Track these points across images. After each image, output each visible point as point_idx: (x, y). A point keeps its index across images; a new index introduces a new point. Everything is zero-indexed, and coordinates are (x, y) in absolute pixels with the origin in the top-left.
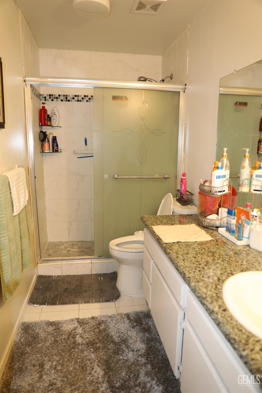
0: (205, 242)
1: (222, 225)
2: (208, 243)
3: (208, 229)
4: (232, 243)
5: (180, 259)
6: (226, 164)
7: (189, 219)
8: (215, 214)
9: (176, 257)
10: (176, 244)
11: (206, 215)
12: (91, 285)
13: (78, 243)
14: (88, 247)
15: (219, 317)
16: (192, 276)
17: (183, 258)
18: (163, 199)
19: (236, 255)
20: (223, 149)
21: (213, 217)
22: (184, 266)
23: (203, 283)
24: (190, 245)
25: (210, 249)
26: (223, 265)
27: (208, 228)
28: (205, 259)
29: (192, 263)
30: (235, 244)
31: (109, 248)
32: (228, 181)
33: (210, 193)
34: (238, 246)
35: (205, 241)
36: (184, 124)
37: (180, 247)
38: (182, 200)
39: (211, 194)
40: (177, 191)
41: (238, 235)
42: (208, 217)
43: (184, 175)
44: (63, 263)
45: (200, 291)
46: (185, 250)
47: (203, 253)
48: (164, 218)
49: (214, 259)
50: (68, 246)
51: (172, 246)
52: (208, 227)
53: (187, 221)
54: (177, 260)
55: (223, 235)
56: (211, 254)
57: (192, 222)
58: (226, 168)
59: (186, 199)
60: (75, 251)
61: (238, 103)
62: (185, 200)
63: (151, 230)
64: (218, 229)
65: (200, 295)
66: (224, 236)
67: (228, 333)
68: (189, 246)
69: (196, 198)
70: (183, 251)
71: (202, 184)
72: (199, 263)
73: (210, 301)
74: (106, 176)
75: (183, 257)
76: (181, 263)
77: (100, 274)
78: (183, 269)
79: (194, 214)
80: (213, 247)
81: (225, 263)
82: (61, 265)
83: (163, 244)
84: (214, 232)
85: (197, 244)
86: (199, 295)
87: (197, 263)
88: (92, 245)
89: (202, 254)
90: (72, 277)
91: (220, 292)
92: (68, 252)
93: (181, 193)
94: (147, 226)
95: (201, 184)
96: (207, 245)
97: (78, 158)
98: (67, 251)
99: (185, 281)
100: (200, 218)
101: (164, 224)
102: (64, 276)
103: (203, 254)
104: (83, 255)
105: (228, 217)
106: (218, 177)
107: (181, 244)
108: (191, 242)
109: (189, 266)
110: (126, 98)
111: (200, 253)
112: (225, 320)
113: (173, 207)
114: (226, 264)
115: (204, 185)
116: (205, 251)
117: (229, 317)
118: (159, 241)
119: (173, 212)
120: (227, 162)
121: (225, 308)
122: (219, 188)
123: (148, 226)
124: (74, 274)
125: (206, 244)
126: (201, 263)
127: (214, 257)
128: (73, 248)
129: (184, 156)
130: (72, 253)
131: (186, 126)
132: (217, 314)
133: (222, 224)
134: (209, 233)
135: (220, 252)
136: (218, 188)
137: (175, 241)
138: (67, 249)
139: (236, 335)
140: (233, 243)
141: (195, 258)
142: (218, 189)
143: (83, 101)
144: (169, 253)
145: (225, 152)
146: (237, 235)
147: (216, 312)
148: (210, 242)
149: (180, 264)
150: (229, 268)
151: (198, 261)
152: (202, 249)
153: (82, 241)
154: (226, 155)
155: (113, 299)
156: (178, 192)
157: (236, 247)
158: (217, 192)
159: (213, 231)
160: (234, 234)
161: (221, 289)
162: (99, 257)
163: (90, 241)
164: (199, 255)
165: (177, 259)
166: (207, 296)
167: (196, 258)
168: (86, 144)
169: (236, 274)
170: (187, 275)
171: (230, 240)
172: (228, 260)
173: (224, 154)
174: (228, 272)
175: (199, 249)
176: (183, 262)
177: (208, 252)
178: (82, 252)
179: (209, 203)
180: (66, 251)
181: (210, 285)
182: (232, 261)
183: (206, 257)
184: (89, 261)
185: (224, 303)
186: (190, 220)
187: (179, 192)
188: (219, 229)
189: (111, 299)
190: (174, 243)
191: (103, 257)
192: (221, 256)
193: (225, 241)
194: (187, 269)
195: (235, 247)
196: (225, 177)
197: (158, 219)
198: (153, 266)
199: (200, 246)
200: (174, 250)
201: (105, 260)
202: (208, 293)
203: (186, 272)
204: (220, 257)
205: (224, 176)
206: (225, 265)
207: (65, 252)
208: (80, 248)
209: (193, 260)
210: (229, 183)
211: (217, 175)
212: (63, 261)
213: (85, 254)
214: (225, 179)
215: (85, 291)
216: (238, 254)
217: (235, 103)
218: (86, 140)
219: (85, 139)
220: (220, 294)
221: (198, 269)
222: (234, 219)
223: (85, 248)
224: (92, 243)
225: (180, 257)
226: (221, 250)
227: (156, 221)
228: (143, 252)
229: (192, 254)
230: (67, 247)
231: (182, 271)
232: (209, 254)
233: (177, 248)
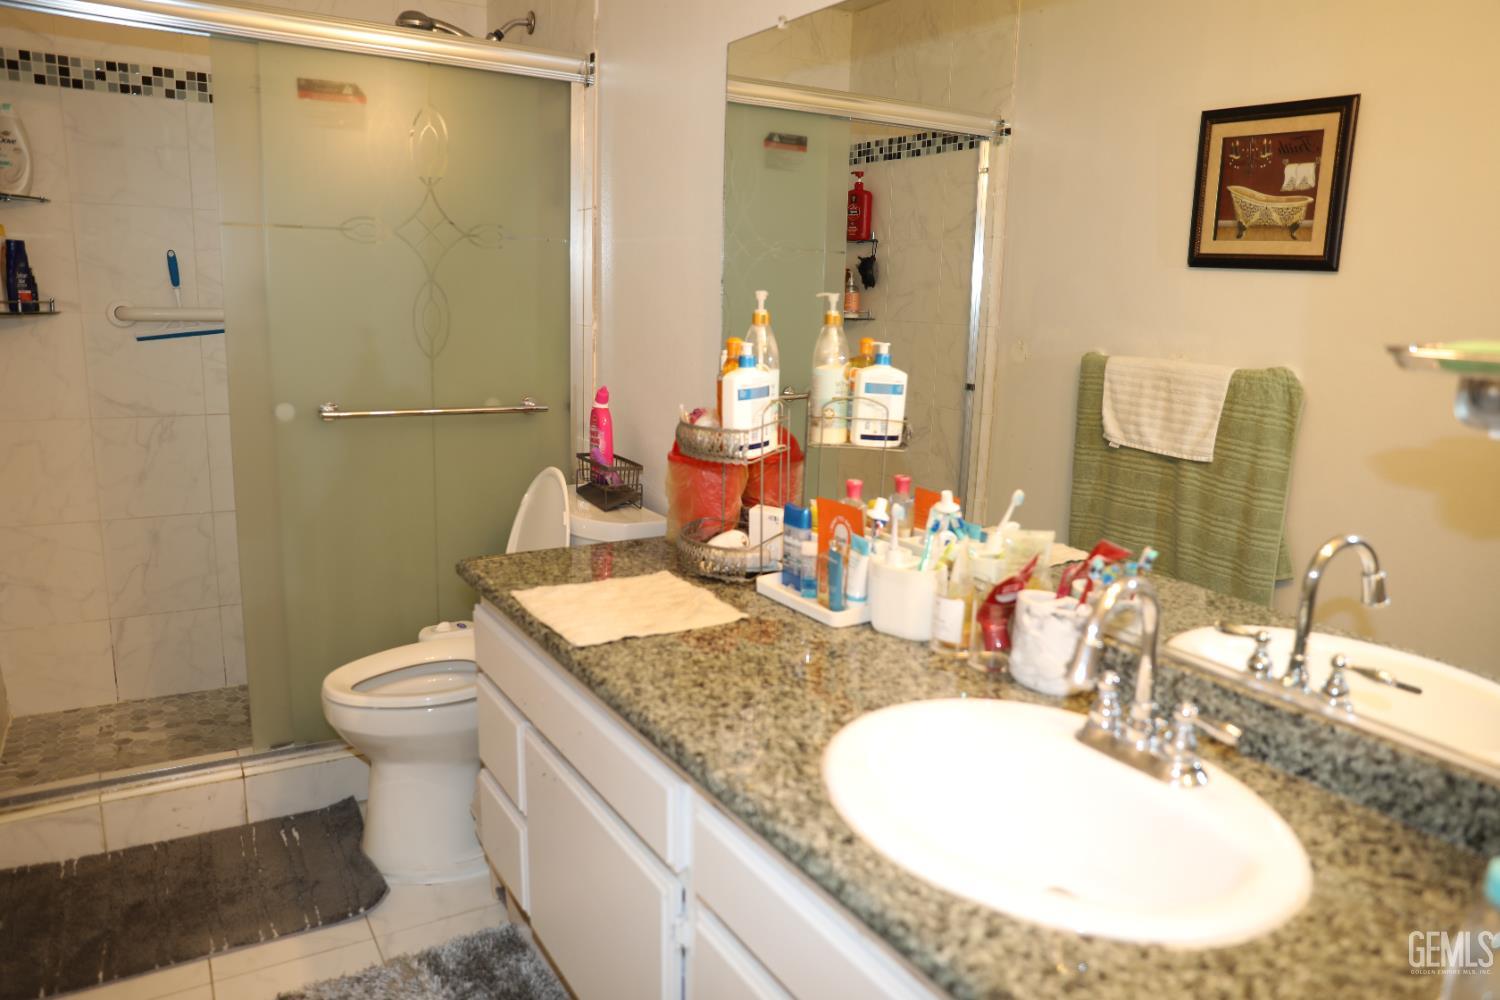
0: (723, 631)
1: (766, 567)
2: (732, 630)
3: (720, 585)
4: (811, 622)
5: (648, 696)
6: (765, 349)
7: (640, 554)
8: (736, 529)
9: (632, 692)
10: (620, 647)
11: (705, 537)
12: (250, 872)
13: (165, 703)
14: (211, 715)
15: (837, 864)
16: (708, 748)
17: (658, 693)
18: (525, 492)
19: (837, 661)
20: (754, 296)
21: (732, 538)
22: (672, 719)
23: (754, 764)
24: (672, 644)
25: (745, 651)
26: (803, 696)
27: (720, 581)
28: (735, 684)
29: (696, 704)
30: (824, 626)
31: (325, 702)
32: (775, 408)
33: (721, 454)
34: (835, 632)
35: (720, 626)
36: (589, 204)
37: (636, 656)
38: (603, 491)
39: (723, 457)
40: (577, 459)
41: (831, 594)
42: (715, 542)
43: (602, 396)
44: (105, 798)
45: (750, 795)
46: (657, 663)
47: (726, 667)
48: (548, 558)
49: (766, 681)
50: (117, 724)
51: (606, 656)
52: (717, 577)
53: (636, 563)
54: (638, 702)
55: (777, 598)
56: (752, 665)
57: (658, 566)
58: (766, 361)
59: (616, 484)
60: (152, 740)
61: (776, 139)
62: (612, 488)
63: (511, 606)
64: (754, 582)
65: (754, 806)
66: (779, 604)
67: (876, 908)
68: (669, 648)
69: (659, 478)
70: (651, 669)
71: (684, 420)
72: (720, 702)
73: (792, 820)
74: (285, 412)
75: (658, 688)
76: (657, 712)
77: (287, 819)
78: (670, 730)
79: (657, 538)
80: (751, 643)
81: (808, 690)
82: (98, 807)
83: (572, 654)
84: (742, 594)
85: (695, 638)
86: (750, 807)
87: (714, 703)
88: (229, 706)
89: (720, 670)
90: (155, 853)
91: (817, 785)
92: (120, 749)
93: (595, 465)
94: (488, 593)
95: (682, 424)
96: (731, 637)
97: (140, 339)
98: (116, 743)
99: (685, 769)
100: (684, 546)
101: (556, 581)
102: (115, 854)
103: (727, 672)
104: (196, 752)
105: (787, 533)
106: (743, 395)
107: (639, 646)
108: (674, 633)
109: (688, 716)
110: (358, 94)
111: (716, 669)
112: (859, 872)
113: (571, 518)
114: (813, 693)
115: (691, 425)
116: (729, 658)
117: (868, 858)
118: (554, 644)
119: (572, 535)
120: (768, 342)
121: (847, 833)
122: (750, 433)
123: (497, 594)
124: (166, 837)
125: (725, 635)
126: (725, 700)
127: (764, 674)
128: (144, 729)
129: (595, 326)
130: (139, 750)
131: (600, 211)
132: (827, 855)
133: (764, 564)
134: (726, 596)
135: (779, 656)
136: (746, 432)
137: (616, 637)
138: (114, 736)
139: (905, 908)
140: (817, 622)
141: (701, 685)
142: (747, 436)
143: (149, 93)
144: (603, 682)
145: (761, 303)
146: (825, 596)
147: (822, 852)
148: (738, 628)
149: (656, 715)
150: (823, 703)
151: (716, 693)
152: (716, 653)
153: (181, 696)
154: (764, 316)
155: (359, 907)
156: (584, 459)
157: (828, 636)
158: (745, 448)
159: (738, 589)
160: (813, 592)
161: (819, 776)
162: (273, 747)
163: (219, 692)
164: (712, 676)
165: (637, 698)
166: (779, 804)
167: (706, 686)
168: (175, 281)
169: (852, 720)
170: (691, 747)
171: (804, 615)
172: (815, 679)
173: (757, 311)
174: (824, 717)
175: (707, 653)
176: (663, 706)
177: (740, 661)
178: (188, 739)
179: (712, 492)
180: (112, 745)
181: (778, 767)
182: (829, 680)
183: (737, 679)
184: (231, 772)
185: (838, 817)
186: (647, 560)
187: (588, 461)
188: (760, 579)
189: (349, 909)
190: (610, 643)
191: (292, 746)
192: (789, 670)
193: (788, 620)
194: (685, 726)
195: (825, 636)
196: (768, 394)
197: (526, 565)
198: (527, 746)
199: (706, 643)
200: (619, 669)
201: (301, 757)
202: (781, 794)
203: (684, 738)
204: (785, 674)
205: (764, 392)
206: (809, 698)
207: (107, 750)
208: (178, 725)
209: (695, 693)
210: (780, 417)
211: (741, 388)
212: (104, 789)
213: (206, 747)
214: (767, 400)
215: (231, 899)
216: (840, 656)
217: (765, 134)
218: (172, 263)
219: (168, 257)
220: (818, 791)
221: (723, 723)
222: (809, 538)
223: (200, 723)
224: (228, 700)
225: (646, 691)
226: (781, 648)
227: (520, 571)
228: (474, 700)
229: (685, 674)
230: (112, 729)
231: (666, 737)
232: (746, 668)
233: (627, 659)
